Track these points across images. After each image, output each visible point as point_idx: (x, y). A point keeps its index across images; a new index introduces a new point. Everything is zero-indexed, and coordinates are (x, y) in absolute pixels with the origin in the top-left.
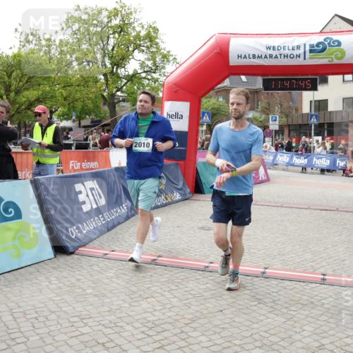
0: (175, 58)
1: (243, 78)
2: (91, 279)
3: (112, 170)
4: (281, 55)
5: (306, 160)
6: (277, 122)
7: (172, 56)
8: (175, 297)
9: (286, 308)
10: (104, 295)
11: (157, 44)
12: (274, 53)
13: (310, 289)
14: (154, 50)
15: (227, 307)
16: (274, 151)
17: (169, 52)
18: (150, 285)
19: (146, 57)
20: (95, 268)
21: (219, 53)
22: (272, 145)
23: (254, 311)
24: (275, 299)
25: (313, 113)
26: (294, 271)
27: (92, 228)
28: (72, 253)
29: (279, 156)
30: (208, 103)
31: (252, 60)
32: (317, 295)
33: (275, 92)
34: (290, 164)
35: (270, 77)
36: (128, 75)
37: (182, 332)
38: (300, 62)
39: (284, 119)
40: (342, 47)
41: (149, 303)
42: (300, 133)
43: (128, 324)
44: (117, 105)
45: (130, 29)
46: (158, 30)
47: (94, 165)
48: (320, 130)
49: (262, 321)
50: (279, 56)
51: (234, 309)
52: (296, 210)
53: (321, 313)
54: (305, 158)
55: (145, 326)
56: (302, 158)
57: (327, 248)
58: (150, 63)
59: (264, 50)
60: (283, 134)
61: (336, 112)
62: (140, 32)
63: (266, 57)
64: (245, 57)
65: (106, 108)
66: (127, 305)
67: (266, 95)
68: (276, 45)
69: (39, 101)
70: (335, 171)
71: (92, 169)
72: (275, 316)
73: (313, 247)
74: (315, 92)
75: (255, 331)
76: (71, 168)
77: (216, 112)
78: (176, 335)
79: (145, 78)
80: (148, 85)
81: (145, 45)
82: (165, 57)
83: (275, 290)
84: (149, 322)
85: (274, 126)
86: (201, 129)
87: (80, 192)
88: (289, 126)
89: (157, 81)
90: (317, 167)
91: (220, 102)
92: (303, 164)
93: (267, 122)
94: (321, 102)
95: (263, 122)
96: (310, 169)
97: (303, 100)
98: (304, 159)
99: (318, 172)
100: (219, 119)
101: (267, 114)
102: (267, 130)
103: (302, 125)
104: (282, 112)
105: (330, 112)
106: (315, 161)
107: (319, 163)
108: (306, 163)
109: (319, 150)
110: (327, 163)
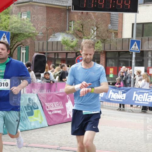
5: (125, 95)
25: (134, 38)
33: (91, 12)
34: (105, 99)
42: (119, 61)
54: (123, 93)
67: (80, 14)
77: (17, 32)
88: (106, 53)
90: (138, 103)
91: (24, 19)
92: (121, 99)
93: (79, 47)
94: (145, 25)
95: (75, 48)
96: (129, 105)
97: (124, 22)
98: (122, 93)
99: (139, 110)
100: (23, 41)
101: (79, 37)
102: (79, 57)
103: (122, 52)
104: (98, 36)
106: (136, 97)
107: (140, 99)
108: (124, 98)
109: (141, 83)
110: (150, 100)
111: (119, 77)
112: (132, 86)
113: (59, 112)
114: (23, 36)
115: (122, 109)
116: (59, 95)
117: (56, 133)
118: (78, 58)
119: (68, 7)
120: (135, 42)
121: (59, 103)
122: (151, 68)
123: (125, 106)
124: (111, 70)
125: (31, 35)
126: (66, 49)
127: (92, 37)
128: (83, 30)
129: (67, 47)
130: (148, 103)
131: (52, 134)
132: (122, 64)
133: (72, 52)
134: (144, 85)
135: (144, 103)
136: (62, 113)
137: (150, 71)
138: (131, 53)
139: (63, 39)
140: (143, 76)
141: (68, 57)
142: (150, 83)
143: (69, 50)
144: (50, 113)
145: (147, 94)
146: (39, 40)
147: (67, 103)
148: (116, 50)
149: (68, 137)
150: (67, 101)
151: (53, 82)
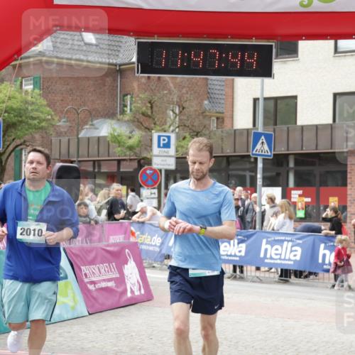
5: (243, 246)
6: (172, 151)
25: (260, 129)
35: (156, 40)
48: (277, 171)
54: (241, 242)
61: (317, 127)
67: (143, 80)
70: (316, 274)
74: (267, 80)
77: (15, 120)
85: (164, 160)
90: (270, 263)
92: (235, 256)
93: (146, 149)
94: (279, 102)
95: (137, 150)
96: (254, 268)
97: (235, 96)
98: (239, 243)
99: (274, 278)
100: (27, 138)
101: (146, 128)
102: (146, 169)
103: (233, 158)
104: (185, 126)
105: (302, 127)
106: (266, 250)
107: (276, 254)
108: (243, 254)
109: (277, 221)
110: (295, 256)
112: (257, 227)
113: (111, 284)
114: (27, 127)
115: (238, 276)
116: (108, 248)
117: (106, 330)
118: (144, 172)
119: (120, 65)
120: (263, 137)
121: (109, 265)
122: (294, 189)
123: (245, 268)
125: (44, 124)
126: (117, 152)
127: (172, 128)
128: (152, 113)
129: (119, 149)
130: (292, 263)
131: (98, 330)
132: (233, 182)
133: (131, 160)
134: (283, 225)
135: (283, 262)
136: (117, 286)
137: (292, 196)
138: (252, 160)
139: (112, 132)
140: (281, 207)
141: (121, 170)
142: (295, 221)
143: (125, 156)
144: (91, 287)
145: (290, 244)
146: (59, 134)
147: (126, 266)
148: (222, 152)
149: (132, 336)
150: (126, 262)
151: (97, 222)
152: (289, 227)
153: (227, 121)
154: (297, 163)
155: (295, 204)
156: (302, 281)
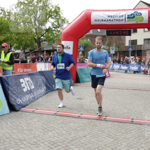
0: (67, 21)
1: (99, 30)
2: (26, 122)
3: (37, 72)
4: (114, 19)
5: (127, 67)
6: (114, 50)
7: (66, 20)
8: (64, 130)
9: (115, 134)
10: (32, 130)
11: (59, 15)
12: (111, 19)
13: (126, 126)
14: (58, 17)
15: (88, 134)
16: (112, 63)
17: (65, 18)
18: (53, 125)
19: (54, 21)
20: (29, 117)
21: (86, 19)
22: (112, 61)
23: (100, 136)
24: (109, 130)
25: (130, 46)
26: (119, 118)
27: (28, 99)
28: (18, 111)
29: (115, 66)
30: (83, 41)
31: (101, 22)
32: (129, 129)
33: (113, 36)
34: (120, 69)
36: (46, 29)
37: (67, 146)
38: (123, 23)
39: (117, 49)
40: (142, 16)
41: (52, 133)
42: (125, 55)
43: (42, 143)
44: (41, 43)
45: (47, 8)
46: (60, 8)
47: (29, 70)
48: (133, 53)
49: (103, 140)
50: (113, 20)
51: (91, 135)
52: (122, 90)
53: (130, 137)
54: (126, 66)
55: (50, 144)
56: (125, 66)
57: (135, 107)
58: (56, 24)
59: (107, 17)
60: (117, 56)
61: (141, 45)
62: (52, 9)
63: (108, 20)
64: (98, 21)
65: (36, 44)
66: (42, 134)
67: (109, 38)
68: (112, 15)
69: (5, 41)
70: (140, 72)
71: (28, 72)
72: (109, 138)
73: (128, 107)
75: (100, 145)
76: (18, 72)
77: (86, 46)
78: (64, 147)
79: (54, 30)
80: (55, 33)
81: (54, 15)
82: (63, 21)
83: (110, 127)
84: (52, 142)
85: (113, 52)
86: (79, 53)
87: (22, 83)
88: (119, 52)
89: (60, 32)
90: (132, 70)
91: (88, 41)
93: (109, 50)
94: (134, 41)
96: (129, 71)
100: (88, 49)
101: (109, 46)
105: (138, 45)
106: (131, 68)
107: (133, 68)
109: (133, 63)
111: (125, 61)
118: (109, 54)
119: (105, 35)
122: (136, 57)
124: (122, 58)
125: (91, 46)
127: (114, 46)
128: (110, 43)
130: (136, 70)
135: (134, 70)
138: (129, 51)
145: (136, 66)
148: (123, 50)
152: (135, 64)
153: (124, 44)
154: (137, 52)
155: (137, 59)
156: (138, 73)
